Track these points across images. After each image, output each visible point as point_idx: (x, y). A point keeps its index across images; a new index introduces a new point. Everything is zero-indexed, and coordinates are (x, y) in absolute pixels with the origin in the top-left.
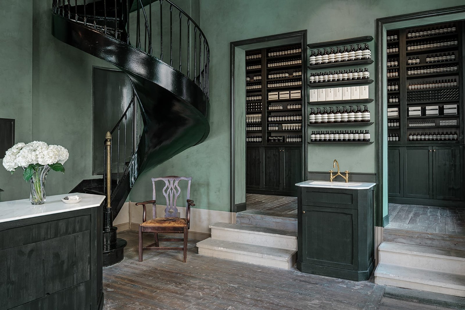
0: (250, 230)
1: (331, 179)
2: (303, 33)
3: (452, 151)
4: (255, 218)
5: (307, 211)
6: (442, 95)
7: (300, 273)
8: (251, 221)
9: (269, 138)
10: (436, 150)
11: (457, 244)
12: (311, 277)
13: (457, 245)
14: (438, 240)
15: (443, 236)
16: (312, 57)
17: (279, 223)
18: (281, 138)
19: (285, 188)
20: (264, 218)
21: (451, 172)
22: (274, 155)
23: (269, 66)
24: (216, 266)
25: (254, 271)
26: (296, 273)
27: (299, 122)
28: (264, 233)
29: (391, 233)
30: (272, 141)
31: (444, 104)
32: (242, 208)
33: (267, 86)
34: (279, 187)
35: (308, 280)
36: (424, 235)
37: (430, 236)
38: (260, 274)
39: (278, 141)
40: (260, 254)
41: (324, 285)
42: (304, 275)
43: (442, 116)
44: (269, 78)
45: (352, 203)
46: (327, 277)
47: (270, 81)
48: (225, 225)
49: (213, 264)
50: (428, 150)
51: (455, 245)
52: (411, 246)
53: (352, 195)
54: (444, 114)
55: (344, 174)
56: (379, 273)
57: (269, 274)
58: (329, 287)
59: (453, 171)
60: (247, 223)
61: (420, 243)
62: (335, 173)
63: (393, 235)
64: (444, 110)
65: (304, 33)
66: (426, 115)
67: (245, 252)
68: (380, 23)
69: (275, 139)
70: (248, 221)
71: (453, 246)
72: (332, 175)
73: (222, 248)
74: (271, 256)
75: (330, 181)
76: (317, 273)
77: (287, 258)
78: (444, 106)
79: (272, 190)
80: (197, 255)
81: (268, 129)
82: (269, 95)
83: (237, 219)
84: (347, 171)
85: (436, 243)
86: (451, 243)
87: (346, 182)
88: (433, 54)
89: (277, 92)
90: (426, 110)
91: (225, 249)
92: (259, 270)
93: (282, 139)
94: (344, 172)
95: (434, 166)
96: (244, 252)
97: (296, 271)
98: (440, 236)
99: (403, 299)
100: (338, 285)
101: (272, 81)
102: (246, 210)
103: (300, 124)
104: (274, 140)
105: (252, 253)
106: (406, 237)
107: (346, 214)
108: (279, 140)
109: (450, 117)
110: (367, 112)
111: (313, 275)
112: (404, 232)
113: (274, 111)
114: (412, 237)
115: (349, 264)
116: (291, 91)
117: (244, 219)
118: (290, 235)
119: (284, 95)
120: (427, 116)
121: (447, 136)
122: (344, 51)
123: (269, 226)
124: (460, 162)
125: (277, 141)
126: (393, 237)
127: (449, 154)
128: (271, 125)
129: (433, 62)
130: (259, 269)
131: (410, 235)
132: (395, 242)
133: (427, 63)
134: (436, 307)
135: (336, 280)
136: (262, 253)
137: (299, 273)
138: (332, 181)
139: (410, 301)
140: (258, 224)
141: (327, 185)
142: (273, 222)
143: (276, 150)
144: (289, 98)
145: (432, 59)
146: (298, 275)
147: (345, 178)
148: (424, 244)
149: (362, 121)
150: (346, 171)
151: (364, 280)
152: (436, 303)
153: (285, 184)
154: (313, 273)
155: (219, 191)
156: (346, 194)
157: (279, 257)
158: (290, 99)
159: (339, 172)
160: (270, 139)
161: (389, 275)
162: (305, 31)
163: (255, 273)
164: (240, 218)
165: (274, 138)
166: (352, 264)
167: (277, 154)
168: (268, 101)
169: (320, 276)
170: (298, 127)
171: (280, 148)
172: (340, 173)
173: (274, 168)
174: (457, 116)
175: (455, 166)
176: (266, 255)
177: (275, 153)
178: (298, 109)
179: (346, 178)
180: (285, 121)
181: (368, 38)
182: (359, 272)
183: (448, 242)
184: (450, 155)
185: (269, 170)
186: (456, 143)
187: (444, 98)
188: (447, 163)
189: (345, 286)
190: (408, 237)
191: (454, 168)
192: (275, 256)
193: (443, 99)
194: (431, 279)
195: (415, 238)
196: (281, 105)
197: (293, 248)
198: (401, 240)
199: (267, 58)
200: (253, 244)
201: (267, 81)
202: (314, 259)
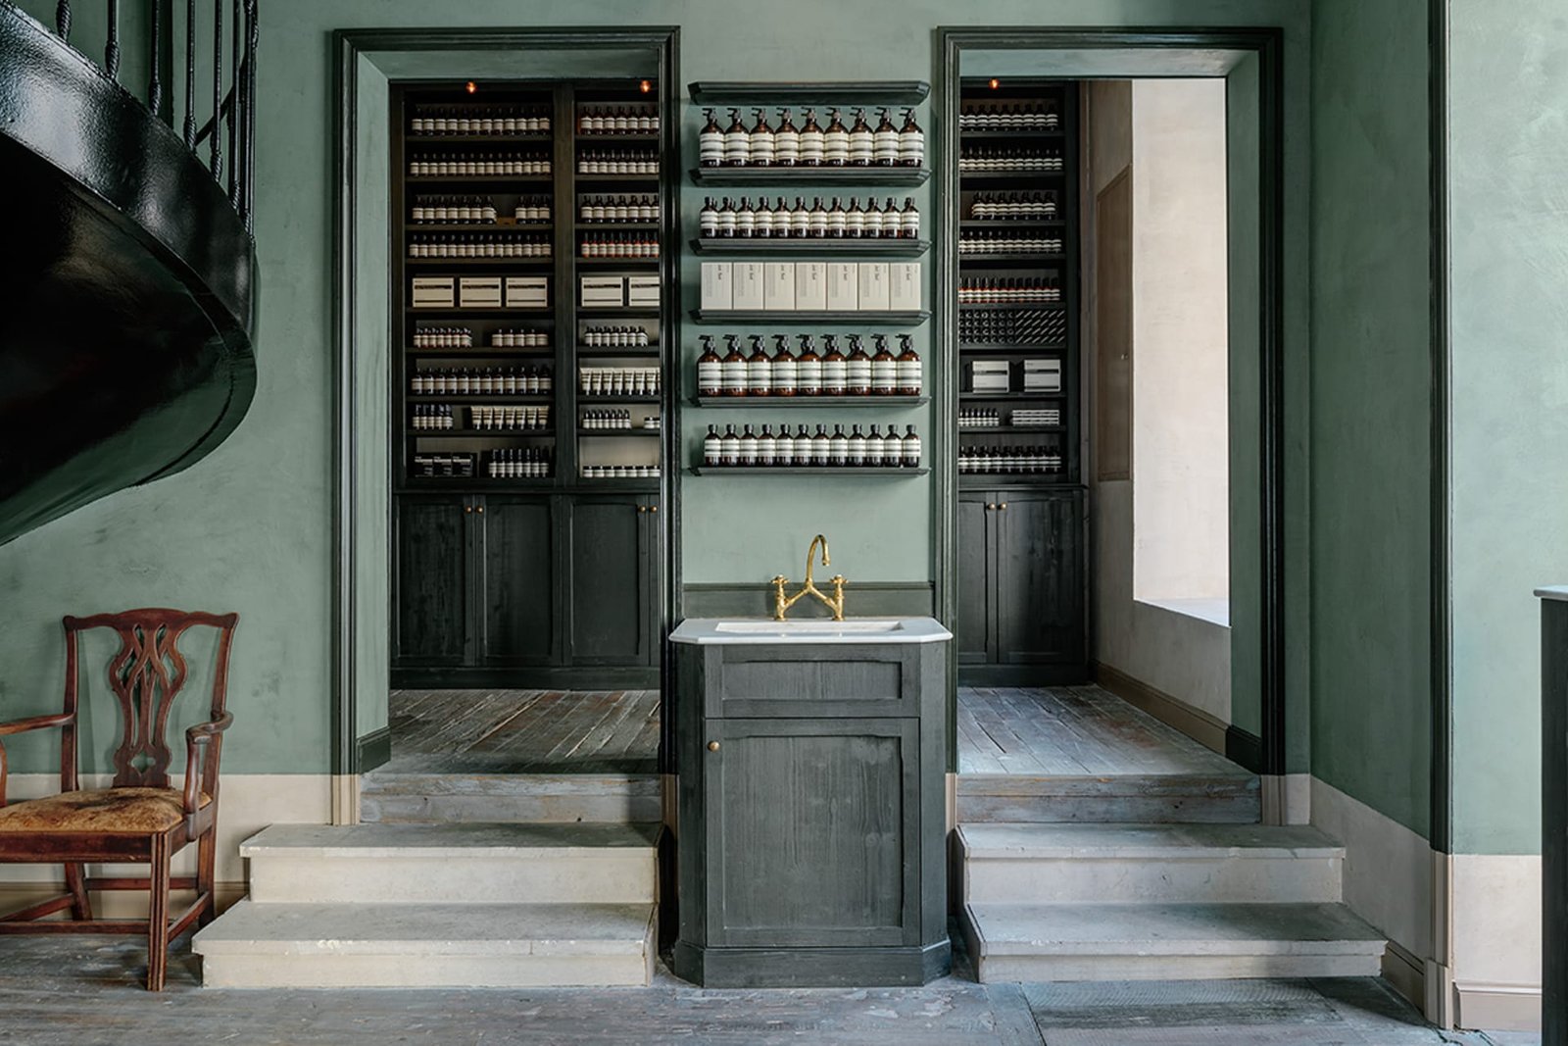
0: (444, 845)
1: (782, 608)
2: (663, 37)
3: (1052, 505)
4: (454, 791)
5: (726, 739)
6: (1018, 328)
7: (699, 991)
8: (434, 807)
9: (417, 461)
10: (1009, 504)
11: (1181, 803)
12: (751, 1001)
13: (1181, 807)
14: (1126, 797)
15: (1142, 782)
16: (709, 136)
17: (561, 800)
18: (469, 460)
19: (488, 658)
20: (494, 787)
21: (1047, 574)
22: (440, 527)
23: (416, 171)
24: (330, 1032)
25: (513, 1020)
26: (686, 993)
27: (541, 398)
28: (513, 849)
29: (981, 791)
30: (430, 472)
31: (1022, 356)
32: (375, 752)
33: (408, 250)
34: (463, 653)
35: (748, 1016)
36: (1086, 786)
37: (1104, 788)
38: (544, 1029)
39: (454, 473)
40: (522, 942)
41: (819, 1025)
42: (719, 998)
43: (1020, 395)
44: (415, 217)
45: (900, 696)
46: (809, 991)
47: (420, 233)
48: (316, 833)
49: (308, 1025)
50: (985, 503)
51: (1177, 807)
52: (1050, 828)
53: (900, 664)
54: (1024, 388)
55: (829, 588)
56: (995, 942)
57: (585, 1021)
58: (842, 1029)
59: (1053, 571)
60: (415, 812)
61: (1074, 816)
62: (793, 589)
63: (988, 799)
64: (1023, 377)
65: (670, 39)
66: (972, 391)
67: (449, 943)
68: (950, 45)
69: (440, 464)
70: (418, 808)
71: (1169, 811)
72: (785, 595)
73: (336, 943)
74: (572, 942)
75: (777, 618)
76: (767, 981)
77: (642, 942)
78: (1026, 362)
79: (432, 669)
80: (196, 991)
81: (410, 422)
82: (417, 287)
83: (368, 802)
84: (840, 576)
85: (1119, 808)
86: (1163, 803)
87: (836, 619)
88: (1006, 192)
89: (450, 277)
90: (1024, 372)
91: (350, 942)
92: (528, 1013)
93: (468, 466)
94: (828, 581)
95: (1002, 556)
96: (443, 942)
97: (680, 989)
98: (1133, 785)
99: (1105, 1023)
100: (865, 1013)
101: (430, 233)
102: (389, 760)
103: (544, 409)
104: (438, 467)
105: (484, 942)
106: (1031, 799)
107: (877, 737)
108: (457, 467)
109: (1040, 399)
110: (914, 359)
111: (753, 993)
112: (1024, 783)
113: (439, 351)
114: (1049, 797)
115: (888, 927)
116: (510, 277)
117: (401, 797)
118: (624, 842)
119: (480, 293)
120: (975, 392)
121: (1021, 458)
122: (832, 126)
123: (516, 815)
124: (1074, 542)
125: (449, 472)
126: (989, 803)
127: (1044, 518)
128: (425, 407)
129: (993, 217)
130: (529, 1009)
131: (1043, 790)
132: (996, 821)
133: (977, 218)
134: (1212, 1028)
135: (847, 993)
136: (526, 937)
137: (697, 995)
138: (785, 616)
139: (1127, 1026)
140: (465, 813)
141: (768, 631)
142: (536, 797)
143: (451, 507)
144: (499, 304)
145: (992, 209)
146: (698, 1003)
147: (832, 602)
148: (1086, 817)
149: (898, 392)
150: (836, 578)
151: (938, 975)
152: (1203, 1016)
153: (485, 642)
154: (751, 984)
155: (275, 686)
156: (877, 661)
157: (606, 941)
158: (503, 310)
159: (811, 580)
160: (420, 464)
161: (1030, 942)
162: (674, 31)
163: (520, 1027)
164: (381, 798)
165: (438, 460)
166: (901, 926)
167: (454, 521)
168: (409, 309)
169: (780, 990)
170: (537, 419)
171: (465, 500)
172: (815, 585)
173: (442, 577)
174: (1059, 395)
175: (1060, 553)
176: (547, 942)
177: (443, 520)
178: (537, 350)
179: (836, 603)
180: (484, 392)
181: (918, 91)
182: (924, 950)
183: (1156, 801)
184: (1046, 521)
185: (421, 590)
186: (1058, 482)
187: (1026, 337)
188: (1039, 545)
189: (892, 1014)
190: (1037, 799)
191: (1055, 562)
192: (584, 938)
193: (1021, 341)
194: (1156, 935)
195: (1059, 799)
196: (466, 331)
197: (641, 892)
198: (1015, 811)
199: (409, 138)
200: (460, 901)
201: (407, 232)
202: (755, 928)
